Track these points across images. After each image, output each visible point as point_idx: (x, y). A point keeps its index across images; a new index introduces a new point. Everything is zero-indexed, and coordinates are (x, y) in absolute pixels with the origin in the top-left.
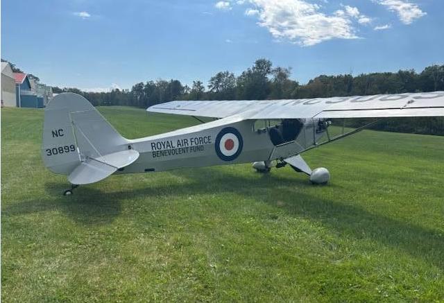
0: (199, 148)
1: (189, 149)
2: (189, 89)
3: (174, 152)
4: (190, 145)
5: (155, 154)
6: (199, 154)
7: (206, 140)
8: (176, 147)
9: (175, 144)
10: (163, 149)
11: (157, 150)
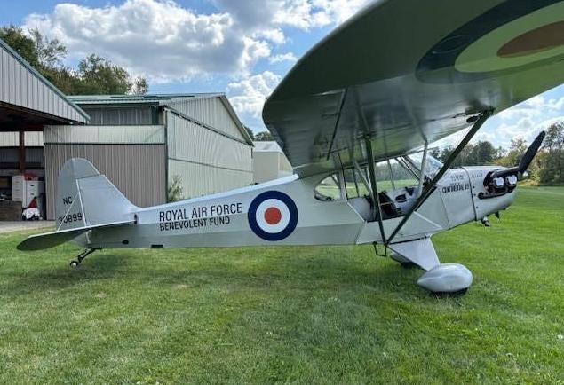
0: (221, 221)
1: (208, 222)
2: (504, 151)
3: (186, 224)
4: (209, 216)
5: (163, 227)
6: (222, 228)
7: (234, 208)
8: (190, 218)
9: (189, 215)
10: (173, 220)
11: (166, 221)
